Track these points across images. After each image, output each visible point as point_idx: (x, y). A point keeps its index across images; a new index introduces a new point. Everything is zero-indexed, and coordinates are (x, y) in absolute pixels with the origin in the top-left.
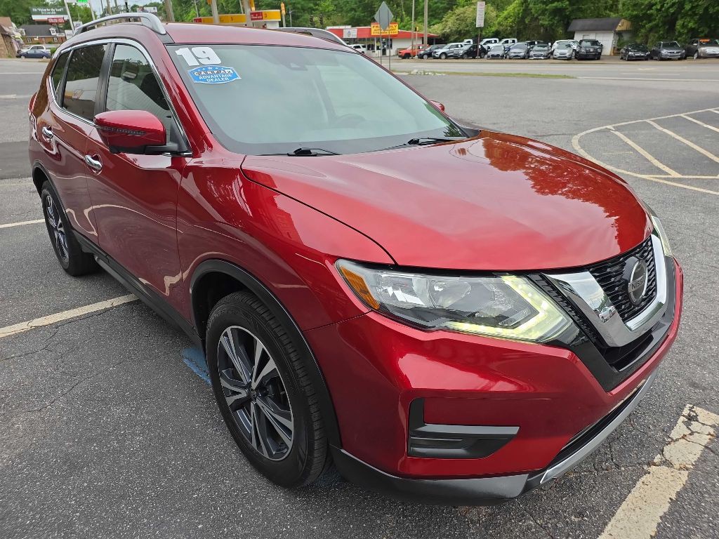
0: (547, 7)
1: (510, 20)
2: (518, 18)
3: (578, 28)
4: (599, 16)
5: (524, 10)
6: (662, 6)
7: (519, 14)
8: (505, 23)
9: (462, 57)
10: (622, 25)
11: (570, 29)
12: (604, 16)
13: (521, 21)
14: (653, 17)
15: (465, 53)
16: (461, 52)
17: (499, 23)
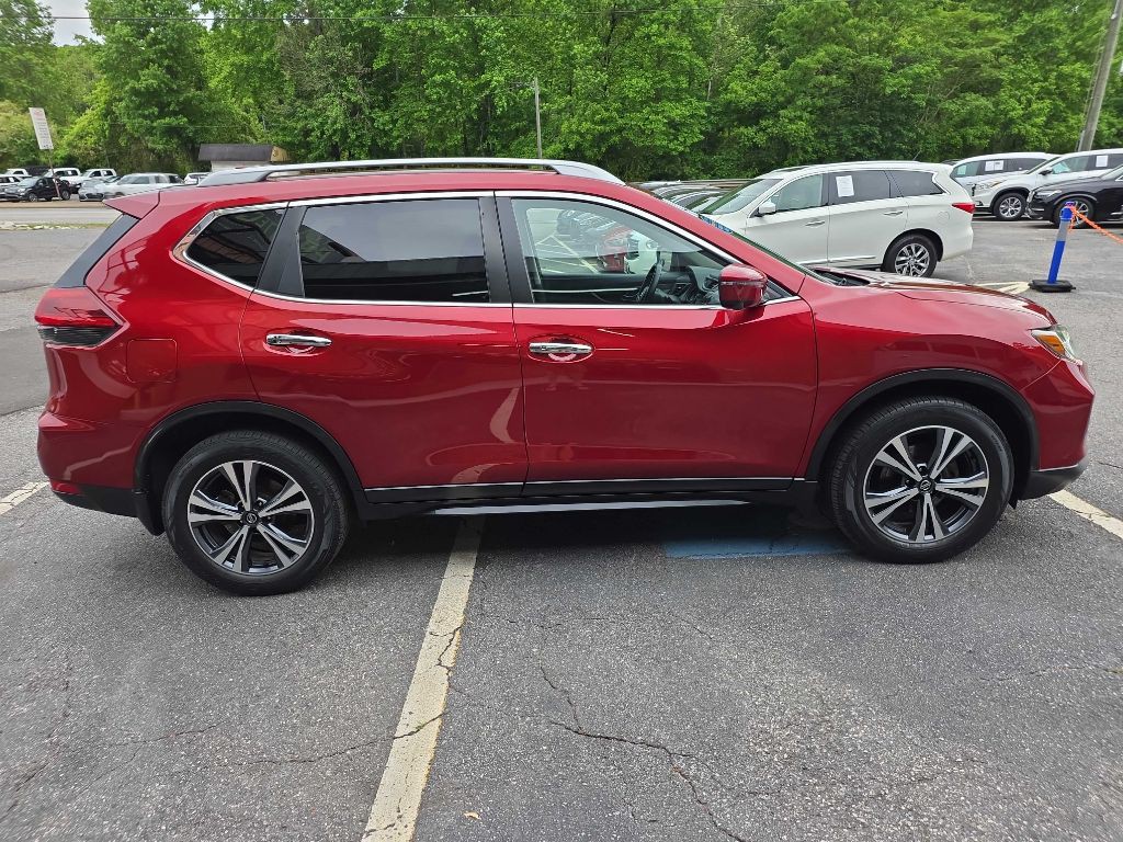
0: (155, 124)
1: (91, 140)
2: (105, 137)
3: (214, 156)
4: (232, 141)
5: (110, 126)
6: (323, 133)
7: (104, 131)
8: (81, 144)
9: (26, 198)
10: (277, 154)
11: (202, 157)
12: (240, 142)
13: (112, 141)
14: (313, 146)
15: (30, 192)
16: (22, 191)
17: (69, 144)
